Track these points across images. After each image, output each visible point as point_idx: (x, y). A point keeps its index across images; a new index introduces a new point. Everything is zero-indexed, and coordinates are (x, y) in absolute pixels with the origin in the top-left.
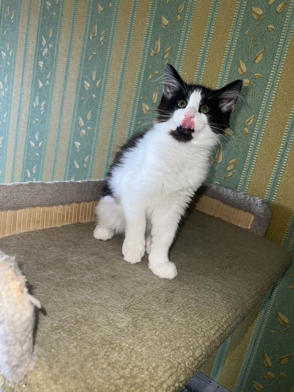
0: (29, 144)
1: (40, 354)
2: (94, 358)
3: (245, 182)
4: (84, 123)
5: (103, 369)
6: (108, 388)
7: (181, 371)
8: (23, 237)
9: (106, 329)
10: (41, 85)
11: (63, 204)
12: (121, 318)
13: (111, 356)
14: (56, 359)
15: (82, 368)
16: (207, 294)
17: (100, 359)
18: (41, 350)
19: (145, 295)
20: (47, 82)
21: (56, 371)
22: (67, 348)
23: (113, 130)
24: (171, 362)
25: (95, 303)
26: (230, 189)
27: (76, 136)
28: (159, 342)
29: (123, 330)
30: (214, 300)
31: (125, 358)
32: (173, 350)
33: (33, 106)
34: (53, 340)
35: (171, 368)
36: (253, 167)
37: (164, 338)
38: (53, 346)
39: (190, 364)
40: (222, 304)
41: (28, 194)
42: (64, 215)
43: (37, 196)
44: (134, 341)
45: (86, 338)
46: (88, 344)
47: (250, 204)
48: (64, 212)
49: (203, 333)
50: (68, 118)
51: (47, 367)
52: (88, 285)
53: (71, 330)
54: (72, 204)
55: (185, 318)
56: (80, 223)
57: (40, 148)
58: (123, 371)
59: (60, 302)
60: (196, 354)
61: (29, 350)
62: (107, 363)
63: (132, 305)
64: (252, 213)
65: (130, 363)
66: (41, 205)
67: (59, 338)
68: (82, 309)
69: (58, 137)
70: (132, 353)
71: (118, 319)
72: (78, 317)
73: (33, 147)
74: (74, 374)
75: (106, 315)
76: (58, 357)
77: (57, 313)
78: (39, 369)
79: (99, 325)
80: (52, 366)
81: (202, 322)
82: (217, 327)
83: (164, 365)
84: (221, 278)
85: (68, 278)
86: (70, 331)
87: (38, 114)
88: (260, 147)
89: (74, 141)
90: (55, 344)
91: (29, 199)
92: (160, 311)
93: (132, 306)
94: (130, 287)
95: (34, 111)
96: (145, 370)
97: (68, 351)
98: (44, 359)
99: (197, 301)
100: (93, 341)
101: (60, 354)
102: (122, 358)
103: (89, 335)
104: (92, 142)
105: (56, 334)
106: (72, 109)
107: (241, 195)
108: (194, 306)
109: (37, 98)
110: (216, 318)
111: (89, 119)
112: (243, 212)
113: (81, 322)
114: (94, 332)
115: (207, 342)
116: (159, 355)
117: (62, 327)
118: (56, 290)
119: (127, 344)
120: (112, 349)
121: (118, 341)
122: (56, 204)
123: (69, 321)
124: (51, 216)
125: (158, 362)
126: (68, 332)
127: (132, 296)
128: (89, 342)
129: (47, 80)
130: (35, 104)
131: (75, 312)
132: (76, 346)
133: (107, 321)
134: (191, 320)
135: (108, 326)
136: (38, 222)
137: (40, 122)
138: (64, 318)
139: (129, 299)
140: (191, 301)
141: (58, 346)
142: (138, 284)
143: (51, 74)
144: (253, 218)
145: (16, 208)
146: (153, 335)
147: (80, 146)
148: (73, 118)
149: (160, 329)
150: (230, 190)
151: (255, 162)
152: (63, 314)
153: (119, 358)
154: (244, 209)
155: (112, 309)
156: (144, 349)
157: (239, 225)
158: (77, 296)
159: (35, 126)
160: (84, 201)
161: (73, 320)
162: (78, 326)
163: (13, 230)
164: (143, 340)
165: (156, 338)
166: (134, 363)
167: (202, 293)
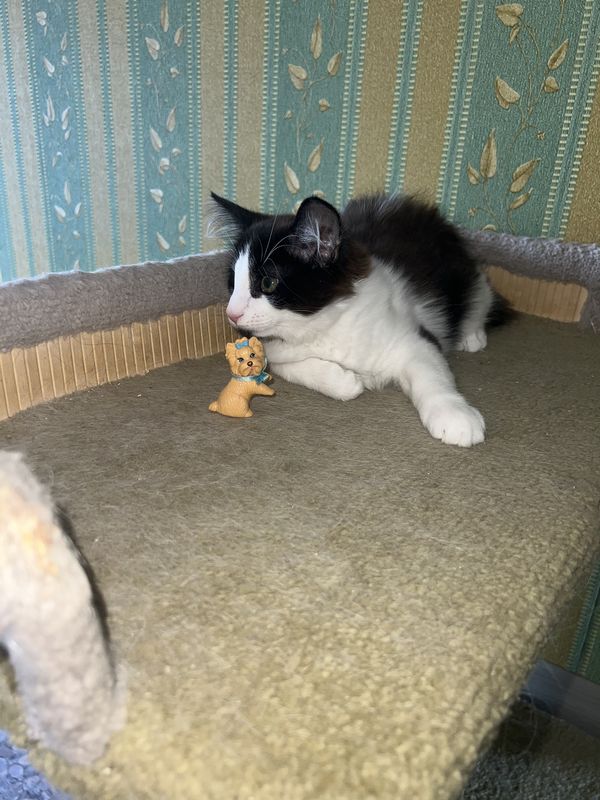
0: (55, 213)
1: (136, 685)
2: (275, 674)
3: (557, 214)
4: (164, 142)
5: (303, 702)
6: (325, 751)
7: (500, 678)
8: (62, 408)
9: (292, 596)
10: (51, 69)
11: (141, 318)
12: (325, 565)
13: (318, 665)
14: (180, 692)
15: (248, 705)
16: (517, 480)
17: (292, 676)
18: (138, 674)
19: (371, 501)
20: (64, 58)
21: (182, 722)
22: (204, 659)
23: (230, 145)
24: (470, 659)
25: (255, 536)
26: (524, 235)
27: (151, 175)
28: (429, 612)
29: (336, 594)
30: (540, 492)
31: (352, 665)
32: (468, 629)
33: (44, 123)
34: (165, 643)
35: (474, 673)
36: (576, 173)
37: (440, 599)
38: (167, 658)
39: (518, 656)
40: (561, 497)
41: (50, 303)
42: (148, 346)
43: (74, 306)
44: (368, 619)
45: (246, 627)
46: (253, 641)
47: (575, 263)
48: (147, 338)
49: (532, 575)
50: (125, 138)
51: (159, 716)
52: (230, 496)
53: (207, 610)
54: (163, 318)
55: (479, 542)
56: (190, 360)
57: (78, 218)
58: (354, 699)
59: (170, 546)
60: (526, 628)
61: (103, 684)
62: (311, 685)
63: (344, 529)
64: (583, 284)
65: (367, 677)
66: (90, 329)
67: (177, 637)
68: (225, 556)
69: (112, 186)
70: (368, 649)
71: (318, 569)
72: (218, 575)
73: (64, 218)
74: (232, 726)
75: (287, 562)
76: (184, 686)
77: (167, 574)
78: (139, 723)
79: (273, 587)
80: (171, 712)
81: (524, 548)
82: (562, 556)
83: (455, 668)
84: (542, 438)
85: (181, 487)
86: (204, 614)
87: (58, 139)
88: (588, 119)
89: (148, 188)
90: (172, 652)
91: (55, 314)
92: (417, 535)
93: (344, 532)
94: (333, 486)
95: (48, 134)
96: (410, 689)
97: (208, 667)
98: (148, 695)
99: (498, 498)
100: (266, 632)
101: (187, 678)
102: (347, 666)
103: (253, 619)
104: (188, 182)
105: (170, 626)
106: (129, 112)
107: (553, 245)
108: (494, 511)
109: (49, 103)
110: (555, 533)
111: (171, 130)
112: (561, 286)
113: (226, 589)
114: (265, 608)
115: (546, 594)
116: (437, 644)
117: (182, 607)
118: (155, 517)
119: (352, 627)
120: (316, 646)
121: (328, 624)
122: (126, 322)
123: (198, 589)
124: (120, 352)
125: (439, 663)
126: (198, 616)
127: (340, 509)
128: (255, 637)
129: (61, 53)
130: (47, 119)
131: (209, 564)
132: (224, 649)
133: (289, 577)
134: (496, 547)
135: (297, 589)
136: (92, 370)
137: (66, 159)
138: (183, 584)
139: (335, 515)
140: (484, 500)
141: (180, 658)
142: (350, 478)
143: (68, 37)
144: (585, 294)
145: (31, 340)
146: (411, 597)
147: (162, 198)
148: (136, 134)
149: (425, 578)
150: (525, 238)
151: (580, 160)
152: (180, 573)
153: (340, 668)
154: (563, 278)
155: (299, 544)
156: (395, 634)
157: (553, 317)
158: (209, 525)
159: (59, 168)
160: (191, 308)
161: (207, 586)
162: (223, 599)
163: (35, 395)
164: (390, 611)
165: (419, 602)
166: (377, 675)
167: (507, 480)
